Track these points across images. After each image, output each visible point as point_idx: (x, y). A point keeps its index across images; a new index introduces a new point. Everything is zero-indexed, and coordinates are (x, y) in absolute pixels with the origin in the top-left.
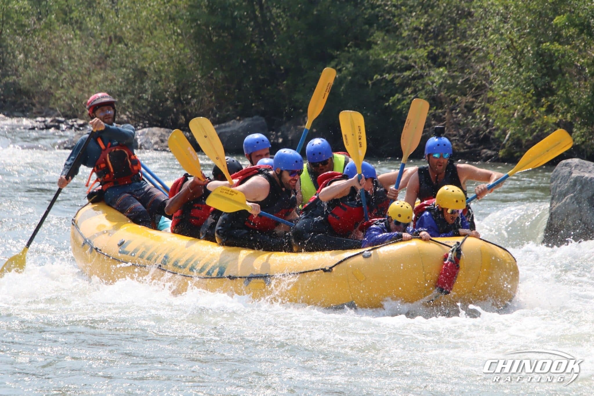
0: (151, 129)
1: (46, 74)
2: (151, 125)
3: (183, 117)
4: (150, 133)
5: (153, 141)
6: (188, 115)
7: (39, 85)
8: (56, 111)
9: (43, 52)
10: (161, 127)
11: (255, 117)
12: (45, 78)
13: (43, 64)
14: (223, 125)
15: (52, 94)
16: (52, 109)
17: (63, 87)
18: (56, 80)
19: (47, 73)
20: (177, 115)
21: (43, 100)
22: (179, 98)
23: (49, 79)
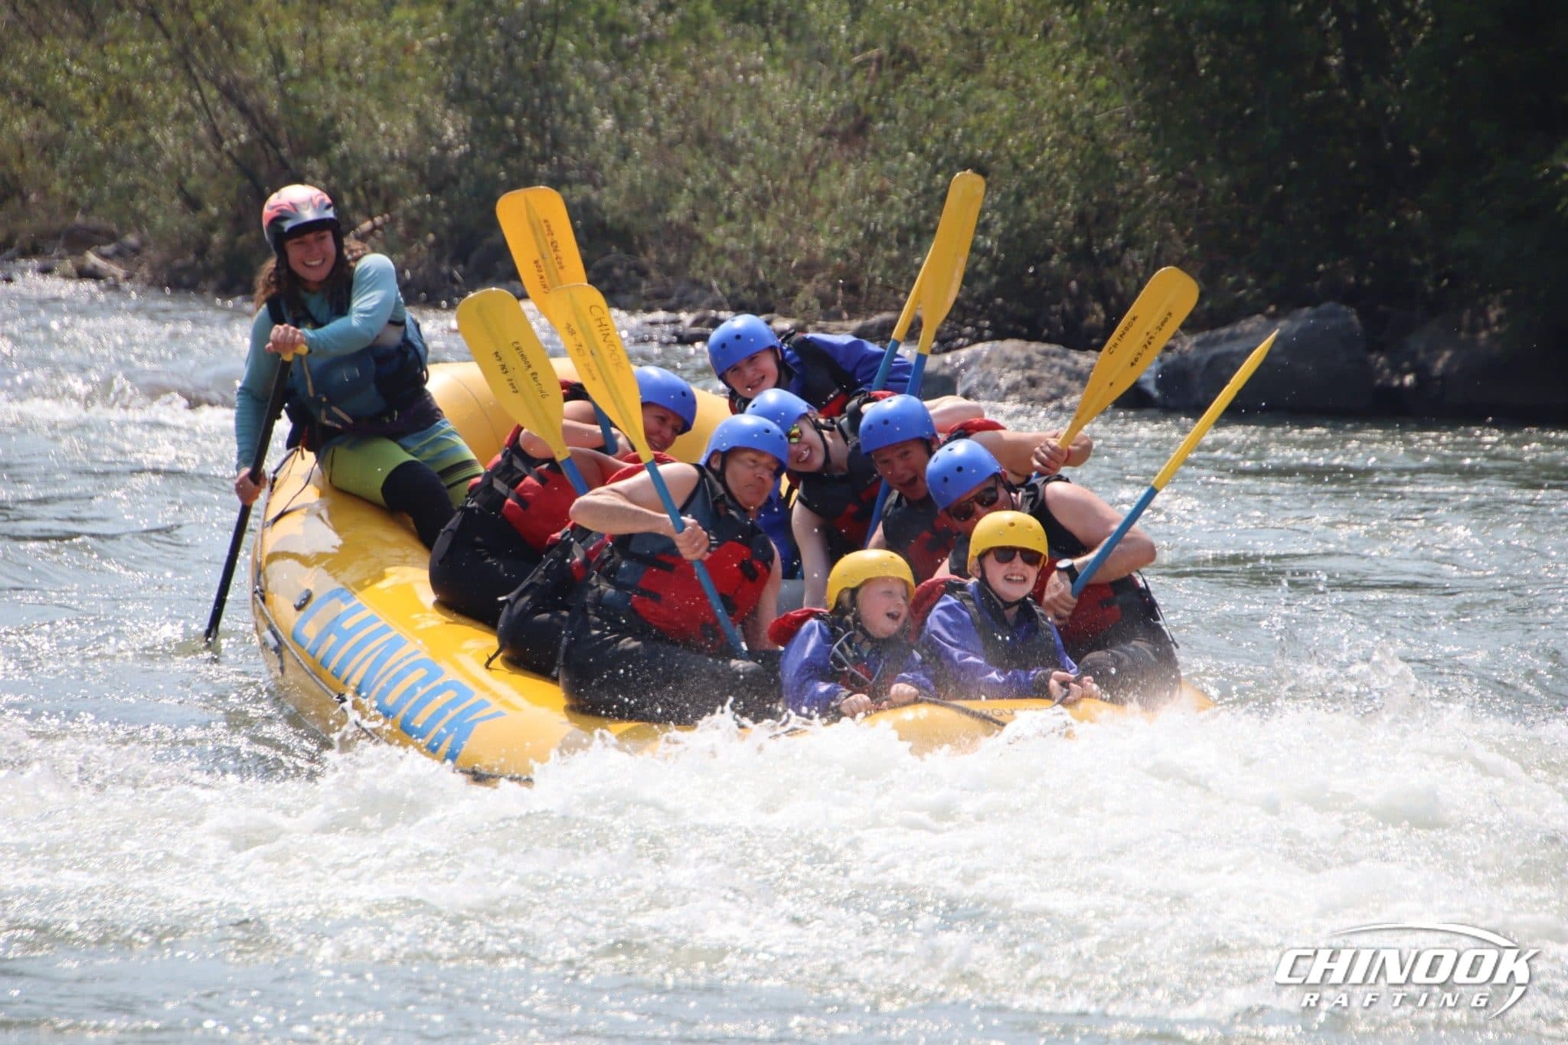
0: (997, 343)
1: (681, 175)
2: (1000, 334)
3: (1098, 307)
4: (995, 356)
5: (1004, 383)
6: (1113, 301)
7: (659, 210)
8: (710, 289)
9: (672, 109)
10: (1029, 338)
11: (1325, 307)
12: (679, 190)
13: (672, 145)
14: (1225, 331)
15: (698, 237)
16: (696, 283)
17: (731, 216)
18: (711, 194)
19: (687, 172)
20: (1079, 299)
21: (672, 259)
22: (1087, 246)
23: (692, 191)
